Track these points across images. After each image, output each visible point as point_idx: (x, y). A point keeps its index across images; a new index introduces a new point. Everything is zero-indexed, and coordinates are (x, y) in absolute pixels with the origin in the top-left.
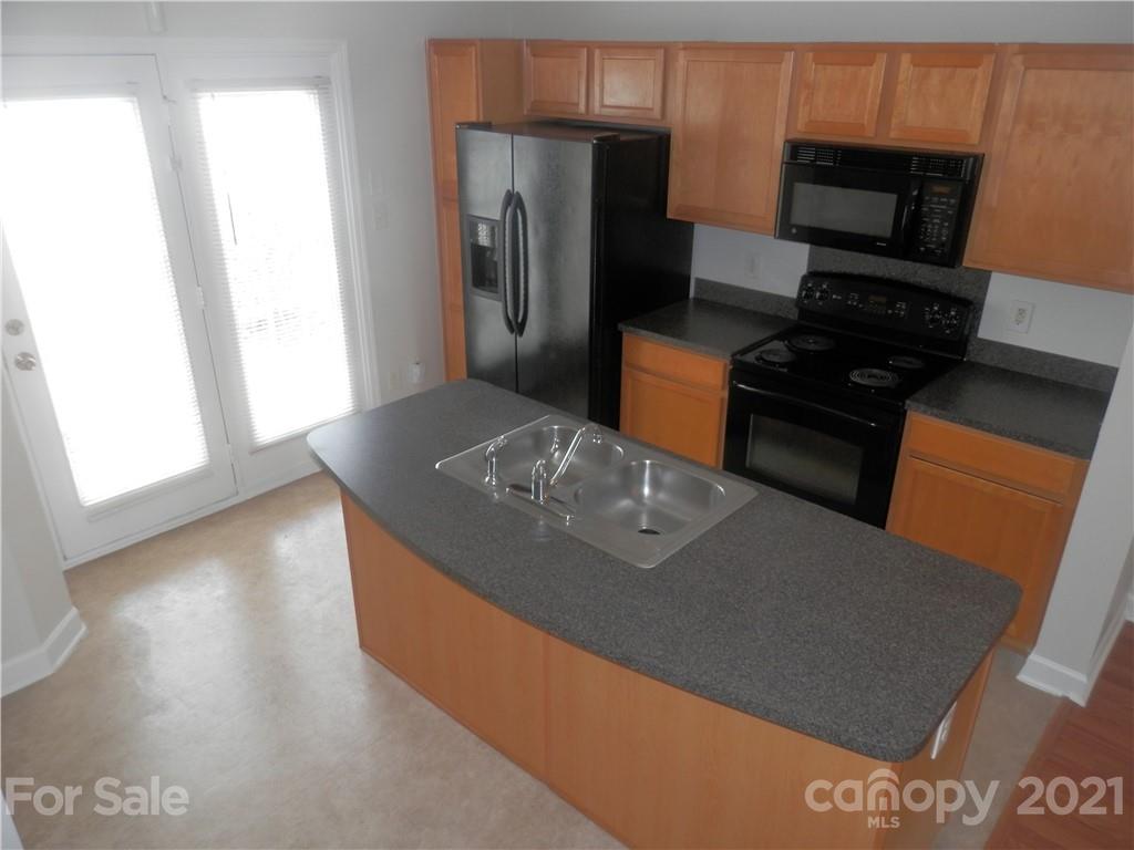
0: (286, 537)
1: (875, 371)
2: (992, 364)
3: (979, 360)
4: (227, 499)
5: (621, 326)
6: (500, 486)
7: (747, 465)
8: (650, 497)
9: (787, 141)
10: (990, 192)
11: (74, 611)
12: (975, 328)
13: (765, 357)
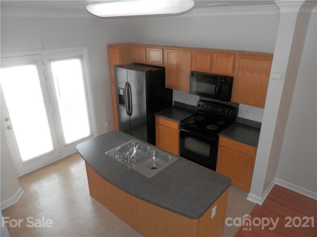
0: (73, 167)
1: (213, 125)
2: (241, 123)
3: (239, 122)
4: (58, 158)
5: (155, 114)
6: (120, 158)
7: (185, 148)
8: (155, 159)
9: (191, 72)
10: (235, 85)
11: (21, 188)
12: (237, 114)
13: (188, 122)
